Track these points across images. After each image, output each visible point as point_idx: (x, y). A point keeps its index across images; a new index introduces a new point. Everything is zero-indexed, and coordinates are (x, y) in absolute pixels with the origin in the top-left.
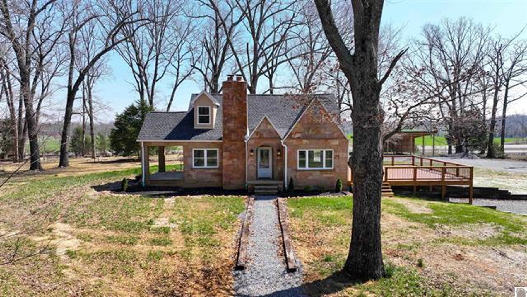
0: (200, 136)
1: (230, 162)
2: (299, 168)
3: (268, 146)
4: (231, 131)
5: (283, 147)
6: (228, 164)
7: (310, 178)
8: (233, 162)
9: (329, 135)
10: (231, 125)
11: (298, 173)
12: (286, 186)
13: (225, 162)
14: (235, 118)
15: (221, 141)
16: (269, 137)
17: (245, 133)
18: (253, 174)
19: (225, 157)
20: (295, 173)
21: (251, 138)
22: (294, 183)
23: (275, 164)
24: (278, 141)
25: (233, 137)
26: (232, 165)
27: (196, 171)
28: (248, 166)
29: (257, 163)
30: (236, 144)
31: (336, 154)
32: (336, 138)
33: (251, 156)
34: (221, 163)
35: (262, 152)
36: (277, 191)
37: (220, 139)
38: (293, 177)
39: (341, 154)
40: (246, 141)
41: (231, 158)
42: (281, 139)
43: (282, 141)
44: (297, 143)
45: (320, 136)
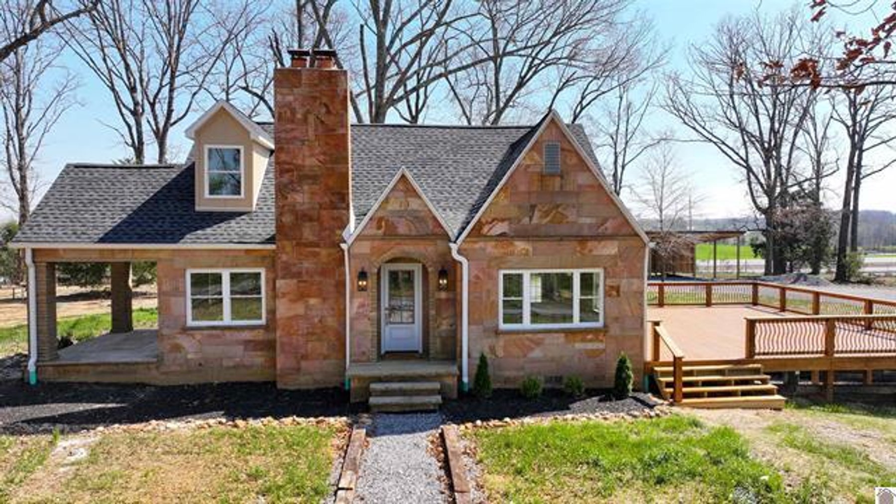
0: (209, 231)
1: (300, 309)
2: (503, 326)
3: (411, 260)
4: (302, 217)
5: (456, 264)
6: (292, 313)
7: (537, 353)
8: (308, 307)
9: (590, 226)
10: (301, 198)
11: (502, 341)
12: (465, 379)
13: (283, 309)
14: (314, 178)
15: (273, 247)
16: (414, 233)
17: (344, 224)
18: (368, 345)
19: (284, 295)
20: (491, 341)
21: (359, 238)
22: (490, 371)
23: (432, 312)
24: (441, 244)
25: (308, 233)
26: (305, 317)
27: (198, 335)
28: (352, 319)
29: (379, 308)
30: (316, 254)
31: (610, 282)
32: (611, 237)
33: (362, 289)
34: (272, 312)
35: (394, 275)
36: (438, 399)
37: (271, 240)
38: (486, 352)
39: (624, 283)
40: (344, 246)
41: (302, 296)
42: (450, 241)
43: (452, 245)
44: (497, 252)
45: (563, 230)
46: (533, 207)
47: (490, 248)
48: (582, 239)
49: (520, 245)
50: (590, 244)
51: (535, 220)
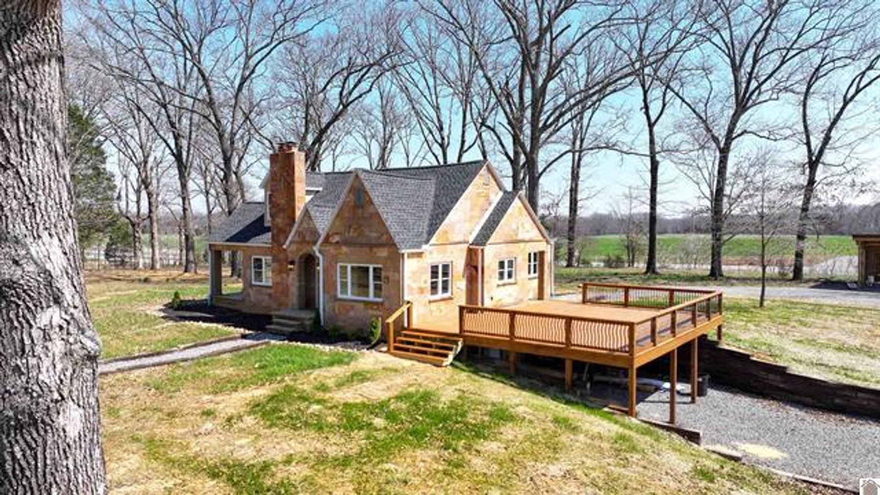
2: (340, 296)
4: (280, 231)
5: (317, 259)
7: (352, 314)
8: (282, 278)
9: (375, 238)
10: (280, 221)
11: (337, 304)
12: (322, 324)
13: (274, 278)
16: (311, 240)
20: (334, 303)
25: (282, 239)
26: (281, 283)
31: (385, 273)
32: (385, 246)
33: (291, 270)
38: (330, 311)
39: (391, 275)
40: (285, 247)
44: (335, 253)
45: (364, 241)
46: (350, 227)
47: (331, 250)
48: (372, 246)
49: (344, 249)
50: (375, 249)
51: (351, 234)
